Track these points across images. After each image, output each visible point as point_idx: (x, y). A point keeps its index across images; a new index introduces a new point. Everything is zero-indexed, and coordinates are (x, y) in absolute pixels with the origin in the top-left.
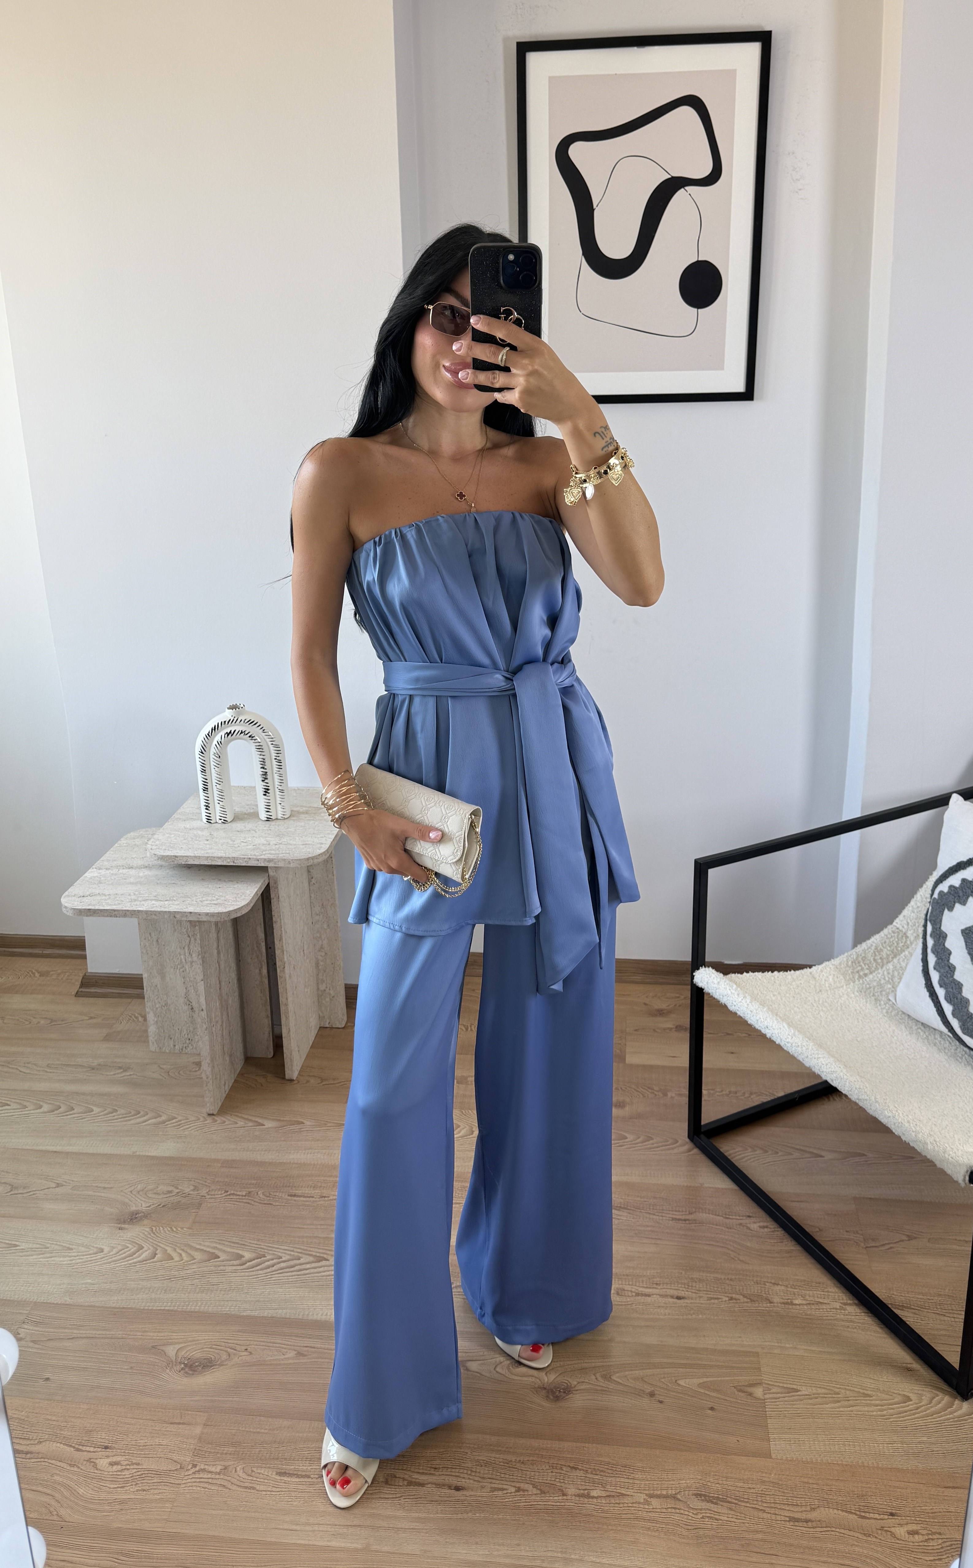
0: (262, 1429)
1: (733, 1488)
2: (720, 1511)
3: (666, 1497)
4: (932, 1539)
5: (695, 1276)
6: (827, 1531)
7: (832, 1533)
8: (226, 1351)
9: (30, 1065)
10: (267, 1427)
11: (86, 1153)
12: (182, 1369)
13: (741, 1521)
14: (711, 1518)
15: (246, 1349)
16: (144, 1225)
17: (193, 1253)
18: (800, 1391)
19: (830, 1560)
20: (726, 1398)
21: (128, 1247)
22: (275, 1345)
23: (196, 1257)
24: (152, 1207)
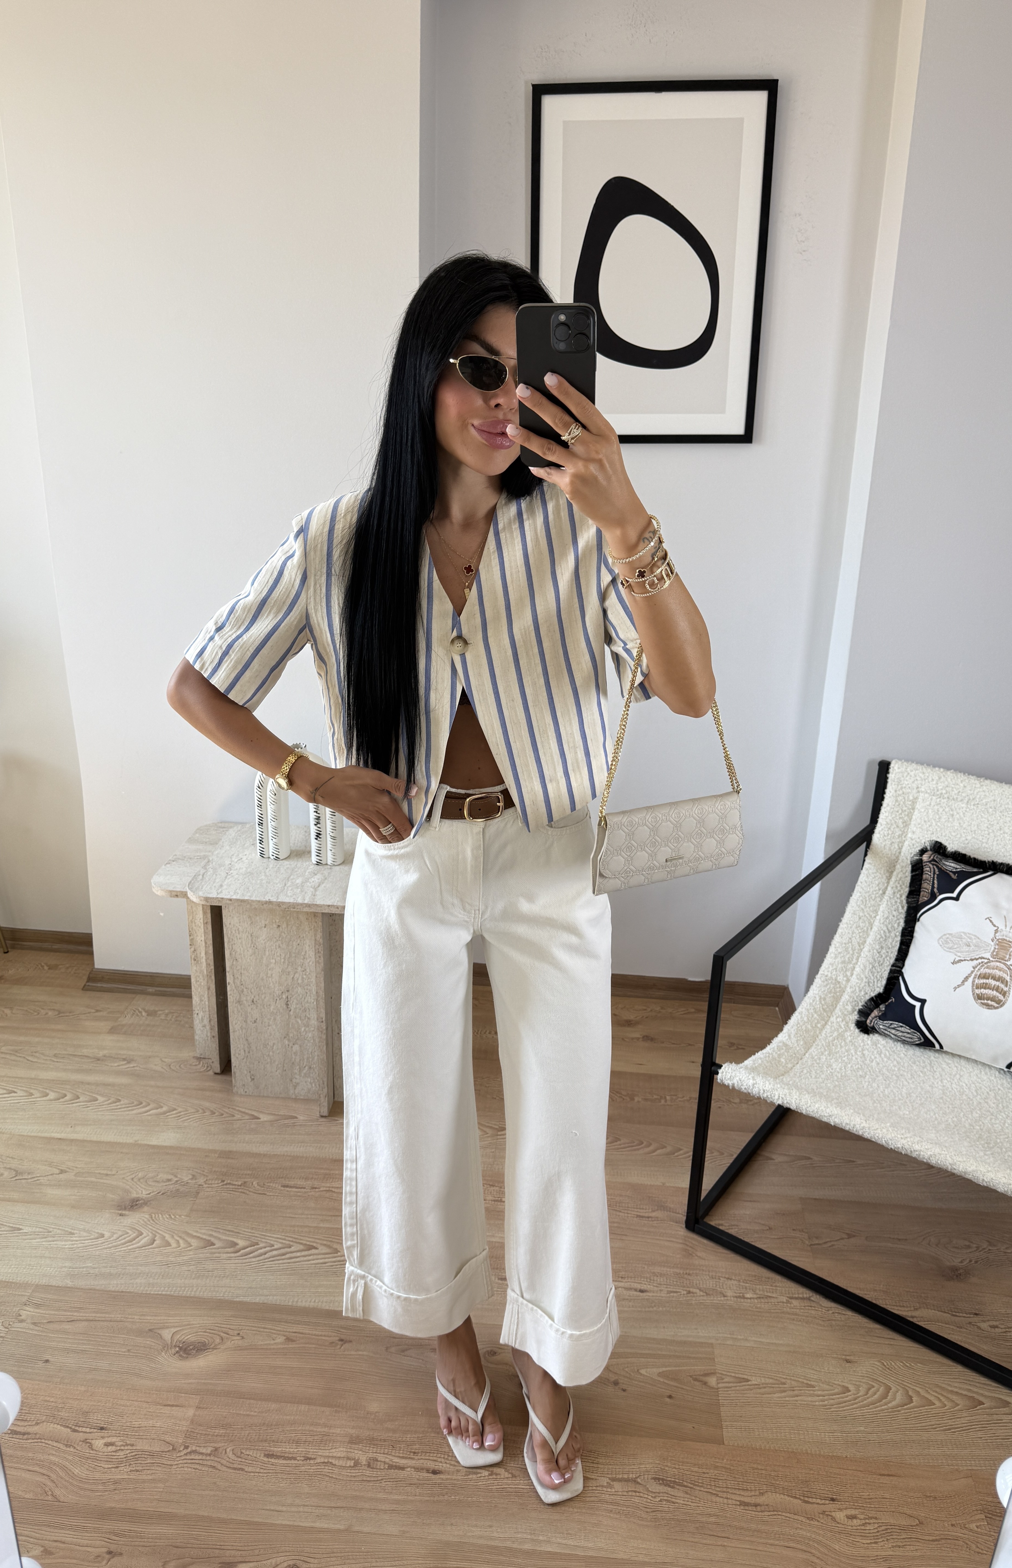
0: (252, 1411)
1: (688, 1473)
2: (676, 1495)
3: (627, 1480)
4: (869, 1524)
5: (656, 1271)
6: (773, 1515)
7: (779, 1517)
8: (219, 1335)
9: (37, 1054)
10: (256, 1410)
11: (90, 1141)
12: (177, 1352)
13: (696, 1504)
14: (668, 1501)
15: (238, 1334)
16: (144, 1212)
17: (189, 1240)
18: (750, 1380)
19: (777, 1542)
20: (685, 1387)
21: (128, 1233)
22: (265, 1330)
23: (192, 1244)
24: (152, 1194)
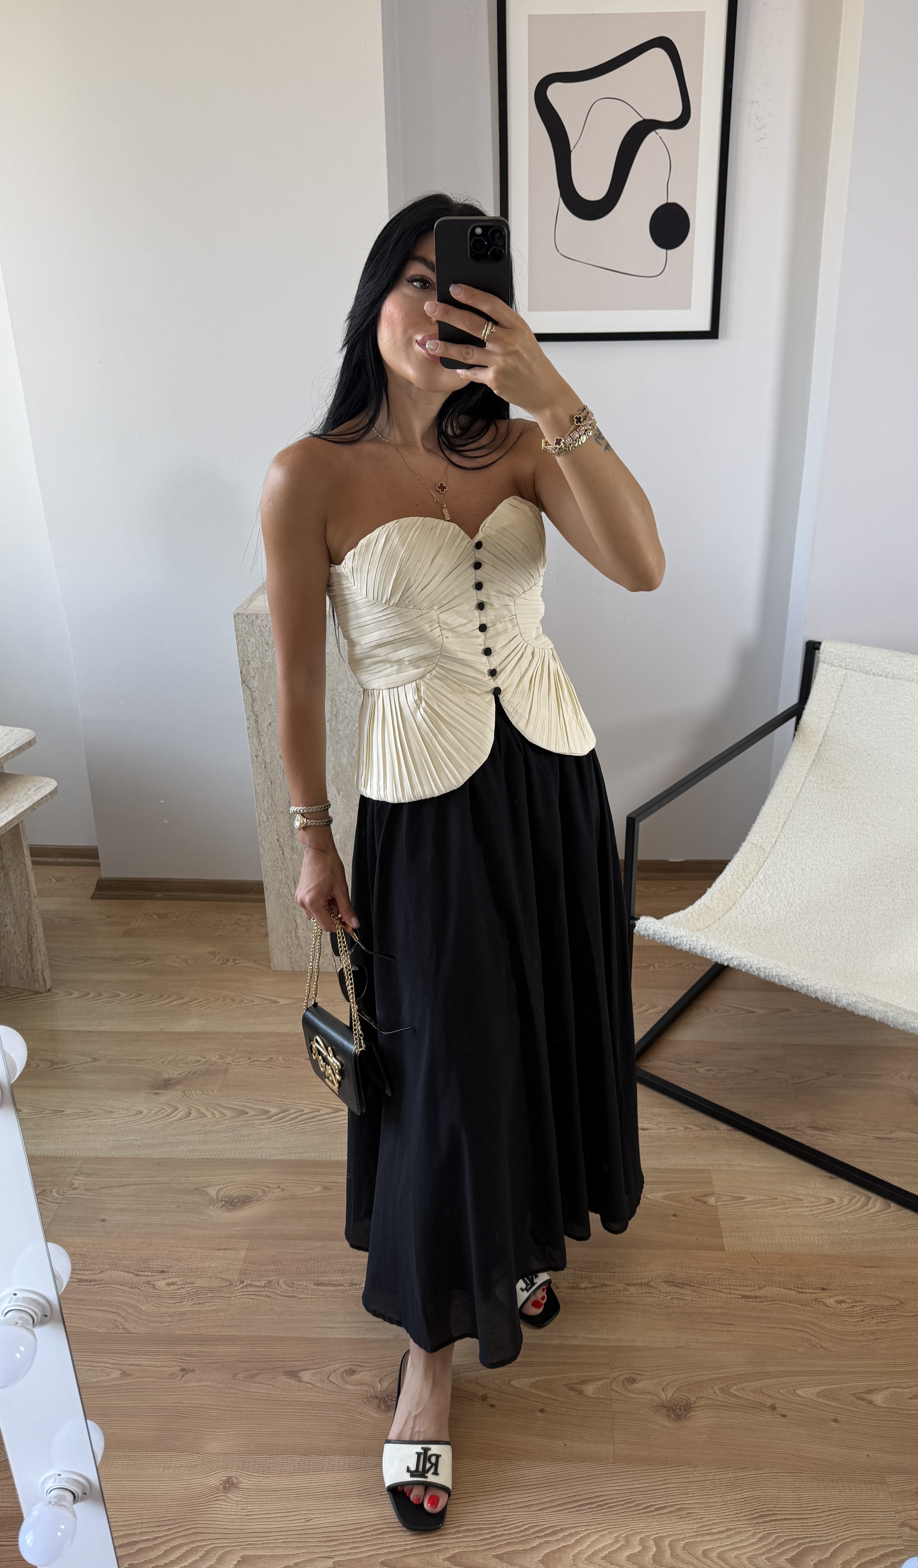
0: (298, 1250)
1: (694, 1275)
2: (685, 1293)
3: (641, 1284)
4: (856, 1306)
5: (655, 1112)
6: (773, 1304)
7: (777, 1305)
8: (261, 1189)
10: (302, 1248)
11: (118, 1032)
12: (224, 1205)
13: (704, 1300)
14: (678, 1298)
15: (279, 1187)
16: (177, 1090)
17: (223, 1111)
18: (745, 1198)
19: (776, 1326)
20: (687, 1207)
21: (164, 1109)
22: (303, 1182)
23: (226, 1114)
24: (183, 1074)
